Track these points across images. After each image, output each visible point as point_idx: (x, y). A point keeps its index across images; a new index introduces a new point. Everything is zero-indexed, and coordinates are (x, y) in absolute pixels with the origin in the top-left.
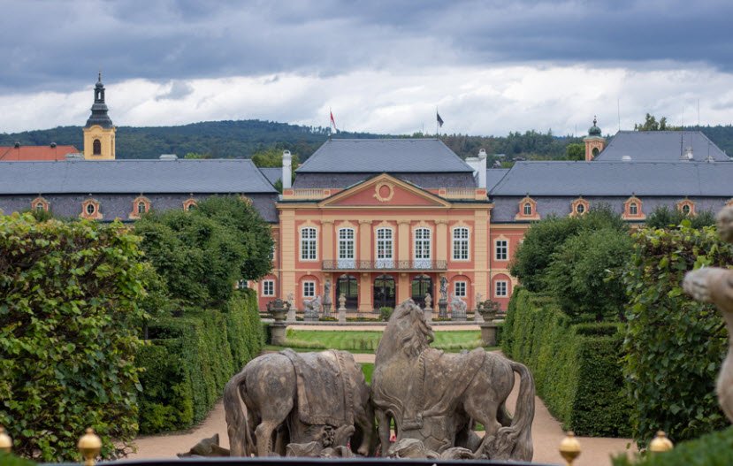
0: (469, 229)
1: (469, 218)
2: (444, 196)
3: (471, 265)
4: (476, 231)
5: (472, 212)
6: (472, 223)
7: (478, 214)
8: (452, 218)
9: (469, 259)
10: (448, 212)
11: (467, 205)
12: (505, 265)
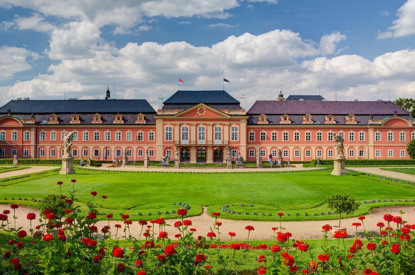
0: (238, 127)
1: (238, 122)
2: (227, 113)
3: (239, 143)
4: (241, 128)
7: (242, 121)
8: (231, 122)
9: (238, 140)
10: (229, 120)
11: (237, 117)
12: (253, 143)
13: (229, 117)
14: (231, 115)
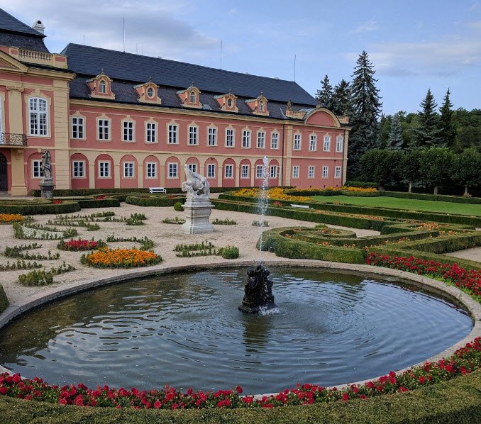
0: (48, 101)
1: (47, 87)
2: (17, 57)
3: (51, 141)
4: (55, 104)
5: (50, 80)
6: (50, 94)
7: (57, 84)
8: (28, 85)
9: (48, 135)
10: (23, 77)
11: (45, 73)
12: (83, 144)
13: (24, 69)
14: (27, 65)
